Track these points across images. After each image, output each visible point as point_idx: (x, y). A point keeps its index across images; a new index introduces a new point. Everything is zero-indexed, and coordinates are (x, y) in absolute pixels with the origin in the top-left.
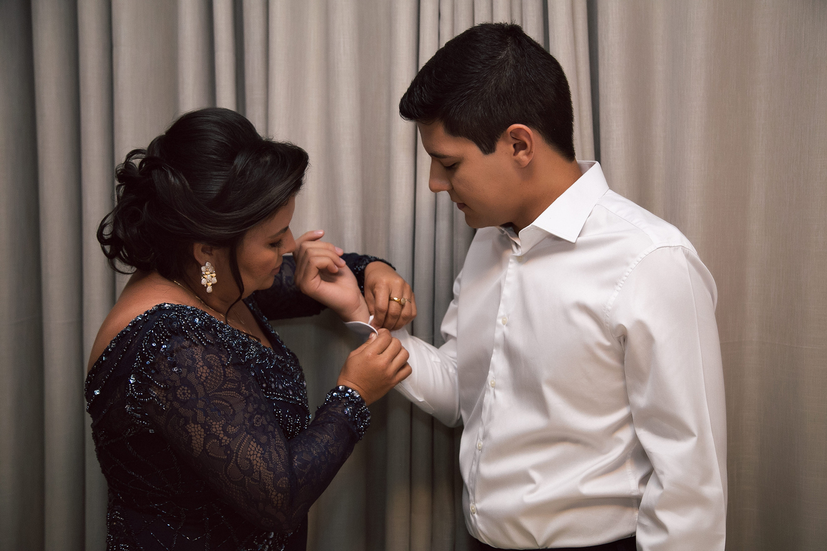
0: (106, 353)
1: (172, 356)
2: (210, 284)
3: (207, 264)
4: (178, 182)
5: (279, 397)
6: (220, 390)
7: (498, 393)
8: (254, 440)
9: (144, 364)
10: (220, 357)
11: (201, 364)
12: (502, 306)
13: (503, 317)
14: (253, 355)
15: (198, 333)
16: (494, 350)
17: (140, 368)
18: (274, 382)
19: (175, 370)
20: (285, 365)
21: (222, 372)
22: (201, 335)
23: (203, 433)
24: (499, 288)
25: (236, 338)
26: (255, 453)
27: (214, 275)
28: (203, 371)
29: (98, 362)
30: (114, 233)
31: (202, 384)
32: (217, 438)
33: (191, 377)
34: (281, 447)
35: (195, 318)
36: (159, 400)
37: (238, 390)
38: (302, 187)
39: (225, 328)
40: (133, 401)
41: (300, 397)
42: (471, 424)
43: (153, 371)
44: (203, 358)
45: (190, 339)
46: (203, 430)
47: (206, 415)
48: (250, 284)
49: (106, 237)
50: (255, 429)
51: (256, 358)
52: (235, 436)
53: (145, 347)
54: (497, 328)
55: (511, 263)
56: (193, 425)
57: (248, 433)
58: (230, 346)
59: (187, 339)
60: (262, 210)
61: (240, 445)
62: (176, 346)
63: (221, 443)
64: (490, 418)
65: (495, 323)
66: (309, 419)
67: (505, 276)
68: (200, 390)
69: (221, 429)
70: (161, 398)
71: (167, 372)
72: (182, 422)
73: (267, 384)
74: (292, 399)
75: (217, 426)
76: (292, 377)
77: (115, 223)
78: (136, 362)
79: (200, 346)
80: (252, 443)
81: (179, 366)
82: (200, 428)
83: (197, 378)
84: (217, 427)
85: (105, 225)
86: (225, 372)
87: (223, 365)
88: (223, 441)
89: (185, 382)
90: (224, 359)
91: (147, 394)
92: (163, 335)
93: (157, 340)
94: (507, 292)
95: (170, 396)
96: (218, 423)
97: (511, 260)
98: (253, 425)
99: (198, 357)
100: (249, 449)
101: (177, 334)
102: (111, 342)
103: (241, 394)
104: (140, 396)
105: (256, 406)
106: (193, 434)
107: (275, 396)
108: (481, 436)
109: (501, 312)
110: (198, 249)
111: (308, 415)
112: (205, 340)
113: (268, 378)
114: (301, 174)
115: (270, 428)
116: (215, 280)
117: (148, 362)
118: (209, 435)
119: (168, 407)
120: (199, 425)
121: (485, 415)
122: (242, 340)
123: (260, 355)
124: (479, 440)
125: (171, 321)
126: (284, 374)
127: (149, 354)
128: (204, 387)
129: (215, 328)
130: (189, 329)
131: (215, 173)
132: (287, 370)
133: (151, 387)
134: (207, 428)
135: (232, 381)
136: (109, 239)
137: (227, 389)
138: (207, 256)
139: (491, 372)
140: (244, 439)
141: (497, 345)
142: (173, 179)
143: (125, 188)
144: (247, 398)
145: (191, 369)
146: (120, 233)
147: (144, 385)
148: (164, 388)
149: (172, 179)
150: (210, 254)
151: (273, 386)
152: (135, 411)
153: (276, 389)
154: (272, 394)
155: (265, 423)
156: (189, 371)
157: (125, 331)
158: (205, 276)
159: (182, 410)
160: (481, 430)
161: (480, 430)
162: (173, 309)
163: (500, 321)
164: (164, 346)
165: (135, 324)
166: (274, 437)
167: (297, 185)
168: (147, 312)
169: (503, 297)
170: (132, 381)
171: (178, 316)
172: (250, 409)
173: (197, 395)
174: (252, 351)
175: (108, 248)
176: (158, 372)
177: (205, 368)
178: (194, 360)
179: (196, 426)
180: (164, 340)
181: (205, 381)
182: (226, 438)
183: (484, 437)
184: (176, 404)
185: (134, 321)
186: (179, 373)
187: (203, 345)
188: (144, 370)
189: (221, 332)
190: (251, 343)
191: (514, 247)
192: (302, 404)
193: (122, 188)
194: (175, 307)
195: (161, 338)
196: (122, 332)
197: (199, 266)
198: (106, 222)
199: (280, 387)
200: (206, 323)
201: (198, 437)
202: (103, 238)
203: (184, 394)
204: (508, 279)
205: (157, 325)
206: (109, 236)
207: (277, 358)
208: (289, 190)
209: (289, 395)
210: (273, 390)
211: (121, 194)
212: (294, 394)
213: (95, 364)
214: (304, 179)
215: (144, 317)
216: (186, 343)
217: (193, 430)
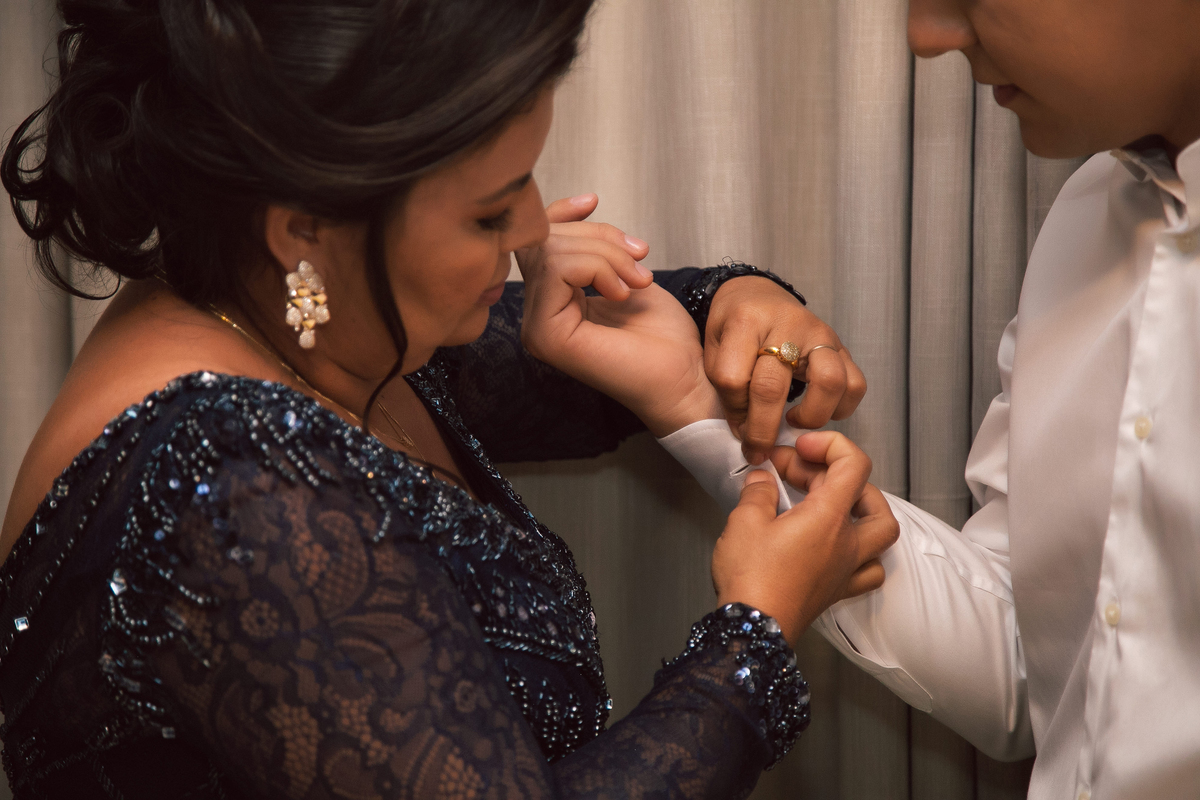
0: (44, 513)
1: (224, 515)
2: (311, 323)
3: (303, 266)
4: (230, 30)
5: (517, 641)
6: (360, 608)
7: (1128, 642)
8: (457, 750)
9: (147, 538)
10: (358, 521)
11: (305, 536)
12: (1133, 384)
13: (1137, 419)
14: (443, 520)
15: (296, 452)
16: (1113, 518)
17: (138, 549)
18: (505, 601)
19: (235, 554)
20: (536, 557)
21: (364, 558)
22: (302, 457)
23: (314, 732)
24: (1126, 334)
25: (397, 472)
26: (461, 787)
27: (322, 298)
28: (312, 558)
29: (22, 541)
30: (48, 165)
31: (310, 593)
32: (354, 743)
33: (279, 574)
34: (531, 774)
35: (283, 412)
36: (191, 637)
37: (409, 610)
38: (577, 63)
39: (366, 443)
40: (119, 641)
41: (579, 645)
42: (1057, 742)
43: (174, 560)
44: (312, 522)
45: (272, 469)
46: (314, 723)
47: (322, 679)
48: (425, 330)
49: (25, 178)
50: (460, 719)
51: (451, 531)
52: (400, 740)
53: (151, 491)
54: (1120, 453)
55: (1161, 257)
56: (286, 709)
57: (440, 731)
58: (383, 490)
59: (266, 469)
60: (462, 121)
61: (419, 764)
62: (236, 486)
63: (365, 758)
64: (1109, 718)
65: (1113, 438)
66: (605, 712)
67: (1143, 298)
68: (304, 609)
69: (364, 718)
70: (198, 633)
71: (213, 561)
72: (256, 700)
73: (484, 604)
74: (555, 649)
75: (354, 712)
76: (555, 589)
77: (53, 138)
78: (127, 533)
79: (302, 489)
80: (451, 759)
81: (247, 544)
82: (305, 716)
83: (295, 575)
84: (353, 714)
85: (25, 144)
86: (372, 561)
87: (367, 542)
88: (372, 754)
89: (262, 588)
90: (368, 521)
91: (160, 624)
92: (199, 457)
93: (181, 471)
94: (1148, 344)
95: (223, 630)
96: (356, 703)
97: (1159, 249)
98: (452, 709)
99: (297, 517)
100: (444, 777)
101: (237, 455)
102: (56, 483)
103: (418, 621)
104: (139, 630)
105: (459, 656)
106: (287, 734)
107: (508, 637)
108: (1086, 773)
109: (1133, 404)
110: (278, 224)
111: (604, 700)
112: (315, 472)
113: (487, 589)
114: (576, 23)
115: (500, 720)
116: (324, 313)
117: (159, 535)
118: (332, 737)
119: (217, 658)
120: (304, 710)
121: (1093, 712)
122: (414, 477)
123: (464, 522)
124: (1081, 787)
125: (221, 415)
126: (533, 578)
127: (160, 510)
128: (316, 601)
129: (340, 440)
130: (272, 442)
131: (336, 11)
132: (540, 569)
133: (169, 602)
134: (324, 715)
135: (391, 584)
136: (33, 183)
137: (378, 608)
138: (303, 245)
139: (1105, 584)
140: (429, 747)
141: (1122, 502)
142: (216, 22)
143: (83, 41)
144: (433, 633)
145: (277, 552)
146: (66, 167)
147: (149, 596)
148: (206, 607)
149: (215, 20)
150: (313, 240)
151: (502, 610)
152: (127, 671)
153: (511, 620)
154: (499, 634)
155: (486, 703)
156: (273, 558)
157: (93, 450)
158: (298, 302)
159: (256, 668)
160: (1084, 757)
161: (1081, 757)
162: (223, 385)
163: (1128, 431)
164: (203, 489)
165: (121, 430)
166: (511, 745)
167: (562, 56)
168: (152, 397)
169: (1136, 360)
170: (115, 589)
171: (238, 406)
172: (444, 662)
173: (296, 622)
174: (441, 509)
175: (30, 208)
176: (188, 561)
177: (318, 548)
178: (285, 526)
179: (295, 711)
180: (202, 472)
181: (317, 585)
182: (377, 744)
183: (1095, 776)
184: (239, 651)
185: (116, 423)
186: (247, 564)
187: (310, 484)
188: (151, 556)
189: (357, 453)
190: (437, 490)
191: (1170, 212)
192: (586, 664)
193: (74, 42)
194: (230, 382)
195: (193, 464)
196: (85, 453)
197: (282, 273)
198: (26, 134)
199: (523, 615)
200: (315, 426)
201: (302, 741)
202: (18, 180)
203: (261, 621)
204: (1151, 305)
205: (182, 431)
206: (35, 176)
207: (513, 536)
208: (539, 70)
209: (548, 637)
210: (500, 623)
211: (71, 57)
212: (562, 636)
213: (16, 547)
214: (582, 40)
215: (143, 411)
216: (264, 480)
217: (287, 722)
